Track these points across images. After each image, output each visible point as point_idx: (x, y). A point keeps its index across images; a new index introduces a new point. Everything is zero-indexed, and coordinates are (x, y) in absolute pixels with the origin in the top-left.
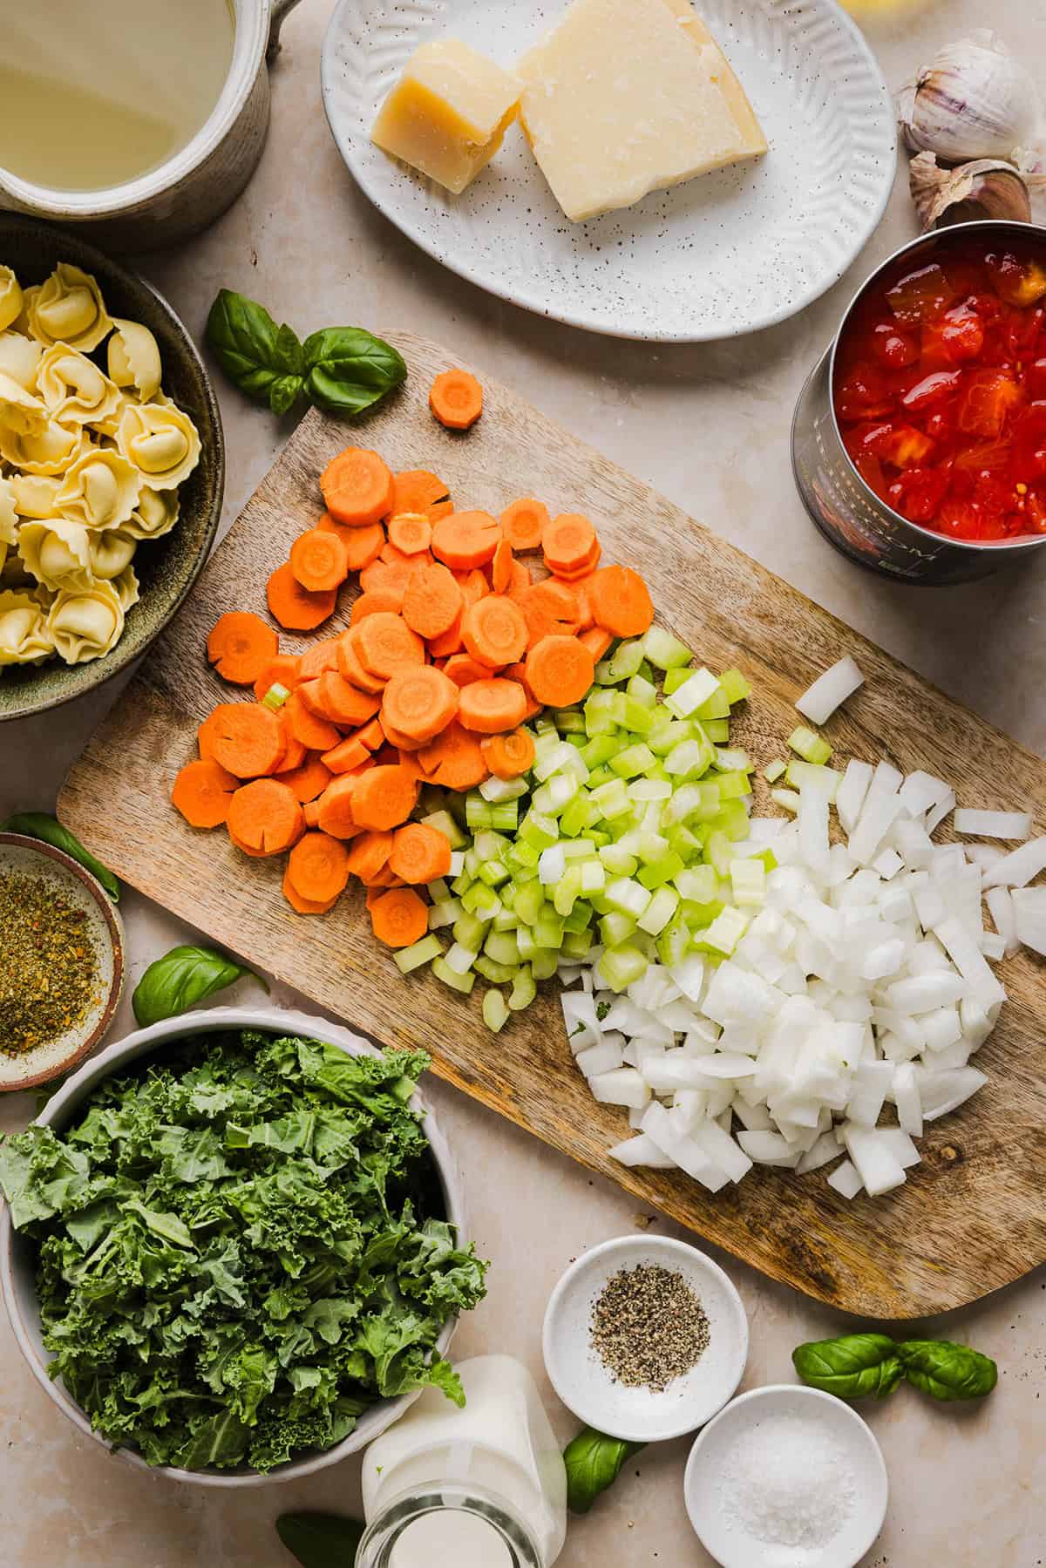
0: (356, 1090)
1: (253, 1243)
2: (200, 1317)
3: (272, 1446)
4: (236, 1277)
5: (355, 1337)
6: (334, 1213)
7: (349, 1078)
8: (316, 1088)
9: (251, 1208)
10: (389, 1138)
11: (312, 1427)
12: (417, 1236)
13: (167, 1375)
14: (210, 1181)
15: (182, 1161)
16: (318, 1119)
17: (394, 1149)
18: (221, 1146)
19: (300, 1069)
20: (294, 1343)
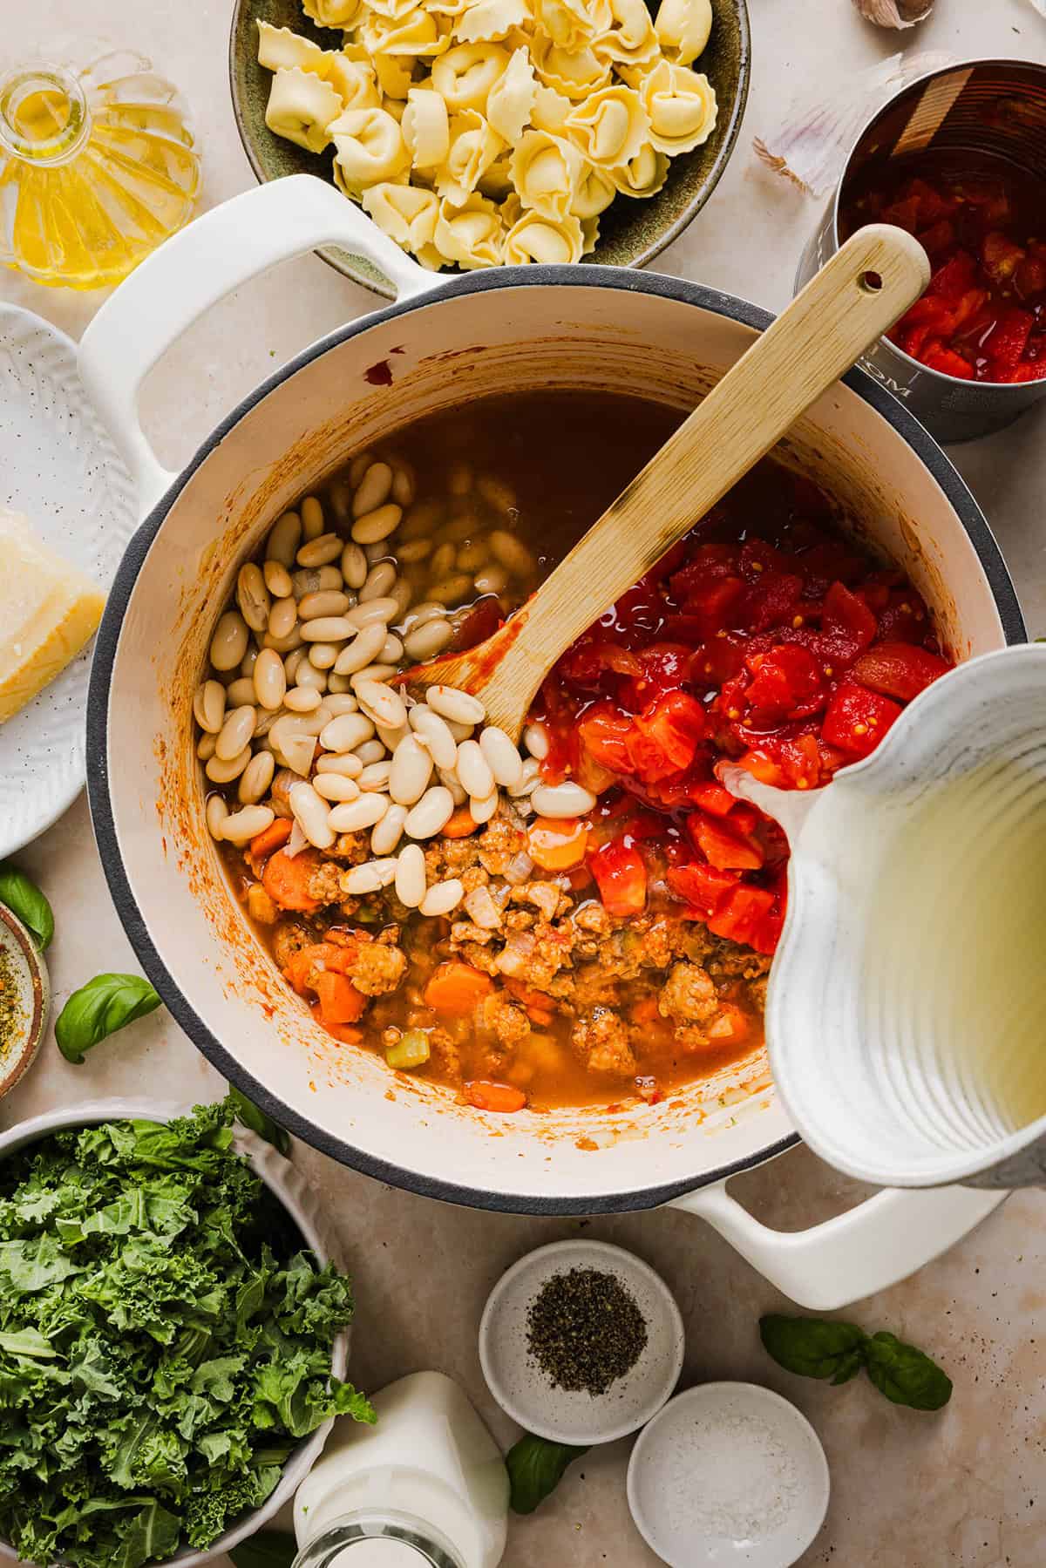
0: (176, 1154)
1: (119, 1328)
2: (87, 1423)
3: (205, 1522)
4: (105, 1373)
5: (251, 1390)
6: (188, 1273)
7: (166, 1146)
8: (138, 1165)
9: (107, 1294)
10: (223, 1190)
11: (239, 1491)
12: (281, 1274)
13: (75, 1488)
14: (59, 1283)
15: (26, 1272)
16: (146, 1193)
17: (231, 1200)
18: (60, 1247)
19: (117, 1152)
20: (191, 1415)
